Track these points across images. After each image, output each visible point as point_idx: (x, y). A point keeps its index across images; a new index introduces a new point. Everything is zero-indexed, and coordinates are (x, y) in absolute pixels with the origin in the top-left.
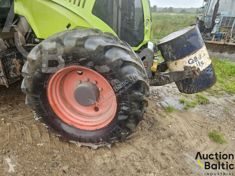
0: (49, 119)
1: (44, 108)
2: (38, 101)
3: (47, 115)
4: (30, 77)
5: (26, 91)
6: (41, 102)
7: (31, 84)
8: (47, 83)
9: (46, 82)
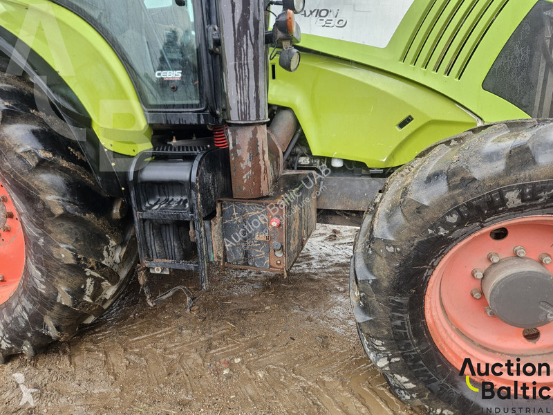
0: (421, 362)
1: (411, 333)
2: (402, 312)
3: (419, 351)
4: (398, 249)
5: (372, 286)
6: (408, 317)
7: (396, 268)
8: (435, 264)
9: (433, 263)
